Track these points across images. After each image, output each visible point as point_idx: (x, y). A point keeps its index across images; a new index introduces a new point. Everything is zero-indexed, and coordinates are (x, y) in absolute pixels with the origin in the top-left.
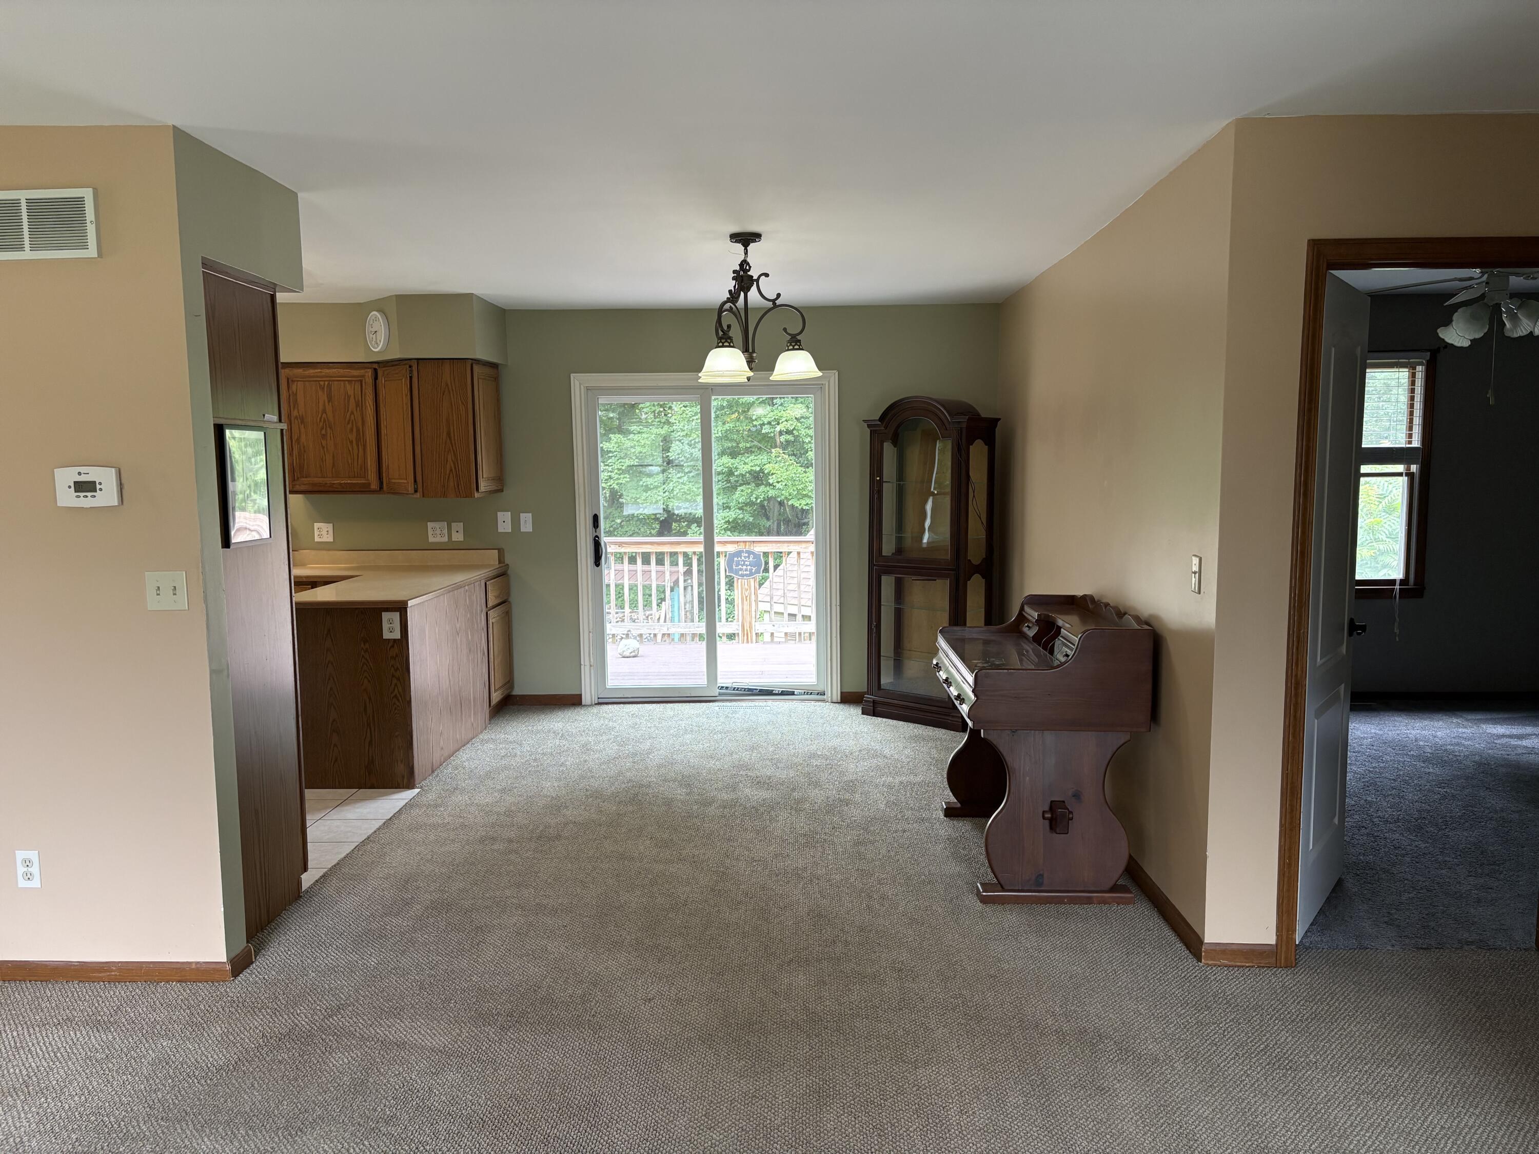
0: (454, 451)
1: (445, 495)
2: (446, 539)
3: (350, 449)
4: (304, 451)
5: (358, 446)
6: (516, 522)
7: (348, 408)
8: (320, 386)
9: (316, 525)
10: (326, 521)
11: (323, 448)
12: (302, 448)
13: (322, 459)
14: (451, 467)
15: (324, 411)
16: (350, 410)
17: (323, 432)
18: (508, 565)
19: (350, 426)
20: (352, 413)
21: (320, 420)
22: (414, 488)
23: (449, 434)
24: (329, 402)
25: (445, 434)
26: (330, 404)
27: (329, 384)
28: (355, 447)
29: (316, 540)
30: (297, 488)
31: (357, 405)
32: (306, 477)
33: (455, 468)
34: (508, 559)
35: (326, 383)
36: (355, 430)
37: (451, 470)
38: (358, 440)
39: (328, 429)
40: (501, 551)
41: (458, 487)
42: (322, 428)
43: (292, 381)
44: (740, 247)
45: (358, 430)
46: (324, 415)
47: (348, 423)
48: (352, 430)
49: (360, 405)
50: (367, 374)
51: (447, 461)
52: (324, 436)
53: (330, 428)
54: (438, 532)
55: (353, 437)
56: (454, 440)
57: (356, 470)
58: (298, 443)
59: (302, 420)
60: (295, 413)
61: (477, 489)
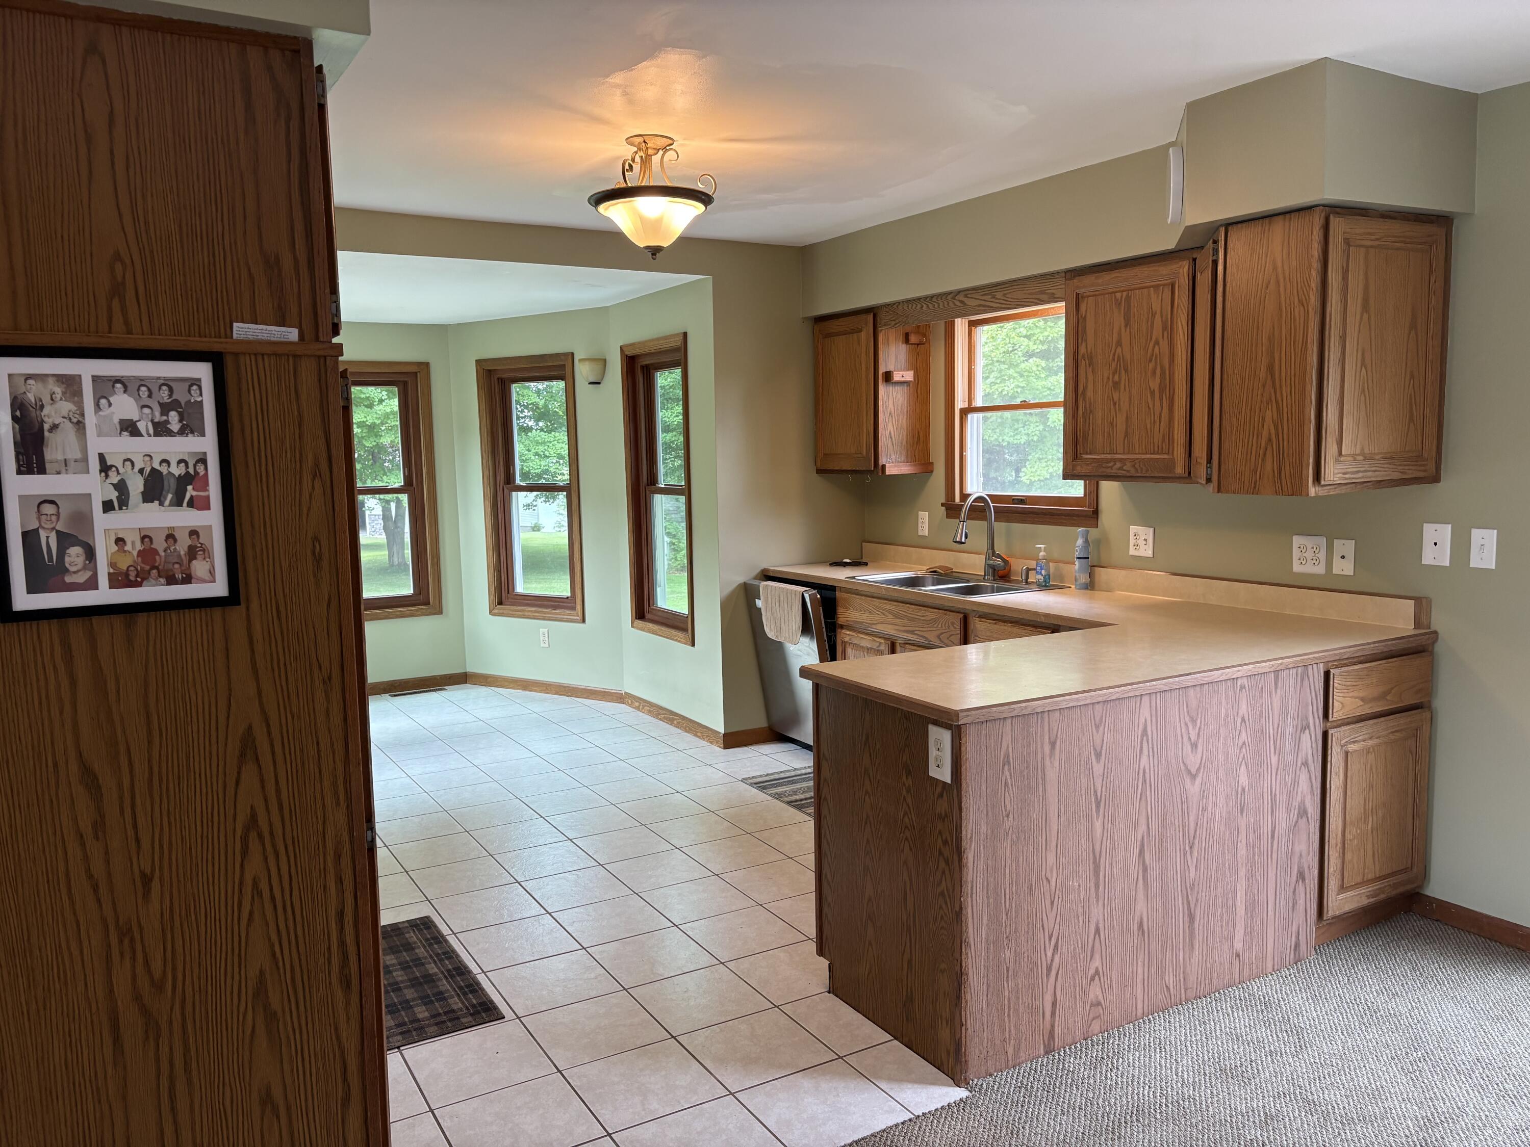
0: (1277, 402)
1: (1254, 490)
2: (1320, 569)
3: (1151, 406)
4: (1091, 411)
5: (1161, 399)
6: (1461, 546)
7: (1152, 333)
8: (1116, 300)
9: (1133, 529)
10: (1145, 522)
11: (1115, 404)
12: (1088, 406)
13: (1112, 424)
14: (1270, 434)
15: (1119, 343)
16: (1154, 338)
17: (1116, 378)
18: (1436, 632)
19: (1151, 365)
20: (1157, 343)
21: (1113, 359)
22: (1207, 474)
23: (1271, 368)
24: (1126, 326)
25: (1263, 369)
26: (1128, 330)
27: (1127, 295)
28: (1157, 403)
29: (1131, 553)
30: (1079, 470)
31: (1164, 328)
32: (1090, 454)
33: (1277, 435)
34: (1439, 621)
35: (1125, 294)
36: (1158, 372)
37: (1270, 440)
38: (1162, 388)
39: (1123, 372)
40: (1422, 605)
41: (1280, 473)
42: (1114, 374)
43: (1082, 297)
45: (1163, 373)
46: (1119, 350)
47: (1150, 361)
48: (1154, 373)
49: (1169, 328)
50: (1181, 271)
51: (1264, 421)
52: (1116, 385)
53: (1126, 371)
54: (1309, 554)
55: (1155, 384)
56: (1280, 380)
57: (1156, 441)
58: (1084, 399)
59: (1090, 358)
60: (1082, 350)
61: (1317, 478)
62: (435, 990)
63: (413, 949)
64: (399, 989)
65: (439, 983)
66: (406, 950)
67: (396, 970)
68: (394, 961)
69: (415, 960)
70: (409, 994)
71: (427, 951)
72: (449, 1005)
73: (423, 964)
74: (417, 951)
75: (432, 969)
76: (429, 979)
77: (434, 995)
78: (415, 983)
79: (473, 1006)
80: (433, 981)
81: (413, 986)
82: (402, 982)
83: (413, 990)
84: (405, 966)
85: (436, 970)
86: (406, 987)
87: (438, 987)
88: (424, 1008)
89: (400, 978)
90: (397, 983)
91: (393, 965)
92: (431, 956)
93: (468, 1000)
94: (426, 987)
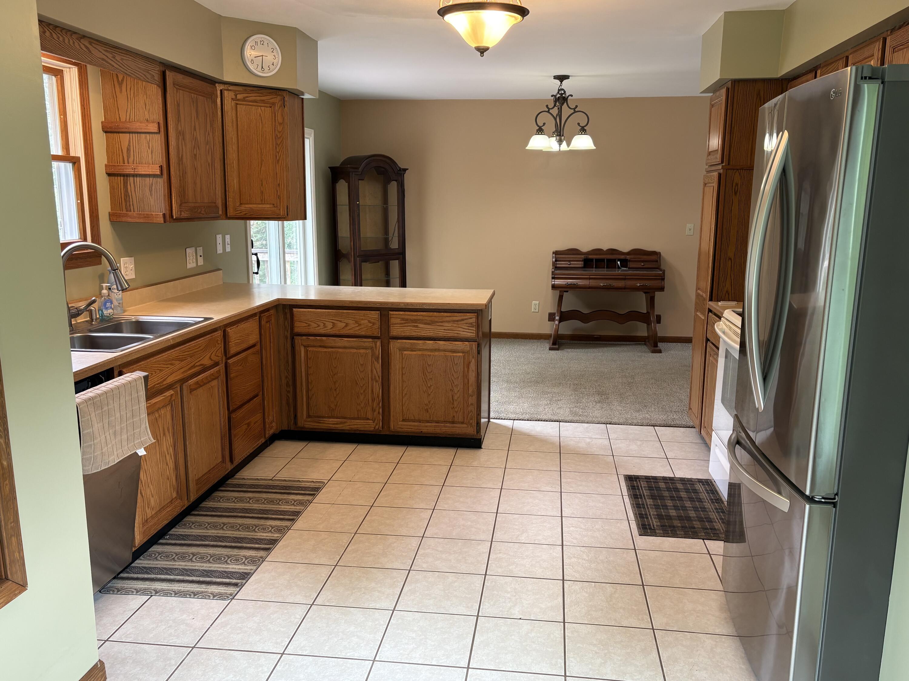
2: (195, 264)
6: (224, 244)
9: (123, 261)
10: (129, 255)
40: (223, 271)
44: (558, 82)
54: (191, 258)
62: (653, 492)
63: (658, 515)
64: (671, 497)
65: (649, 494)
66: (662, 515)
67: (670, 506)
68: (670, 511)
69: (658, 508)
70: (666, 494)
71: (649, 511)
72: (648, 484)
73: (654, 505)
74: (655, 513)
75: (650, 502)
76: (653, 497)
77: (654, 490)
78: (662, 498)
79: (636, 481)
80: (651, 496)
81: (663, 497)
82: (669, 500)
83: (664, 495)
84: (665, 507)
85: (648, 500)
86: (667, 497)
87: (650, 493)
88: (660, 486)
89: (669, 501)
90: (672, 500)
91: (671, 509)
92: (648, 508)
93: (637, 483)
94: (656, 494)
